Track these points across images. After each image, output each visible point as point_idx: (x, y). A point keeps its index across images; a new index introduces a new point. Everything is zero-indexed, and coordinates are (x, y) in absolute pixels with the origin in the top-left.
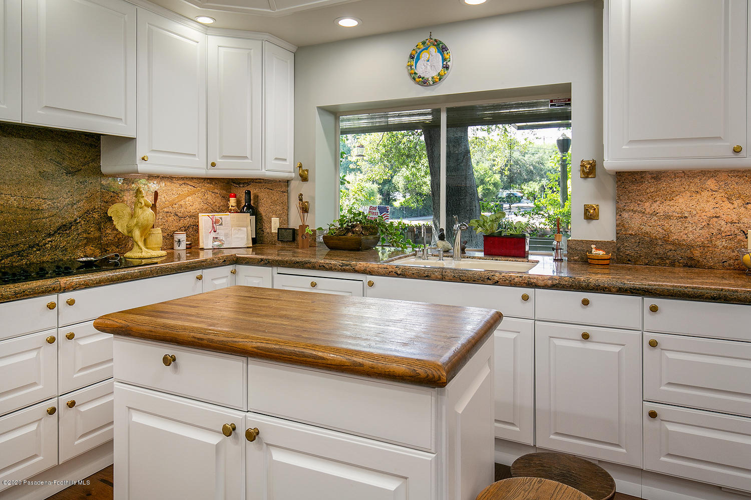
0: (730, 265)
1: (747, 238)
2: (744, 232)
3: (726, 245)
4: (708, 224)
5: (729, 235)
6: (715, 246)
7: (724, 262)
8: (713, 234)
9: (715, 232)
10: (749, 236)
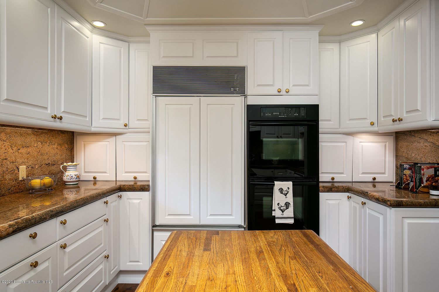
0: (12, 191)
1: (19, 171)
2: (17, 168)
3: (10, 177)
4: (2, 164)
5: (11, 171)
6: (5, 179)
7: (9, 190)
8: (4, 171)
9: (5, 169)
10: (20, 170)
